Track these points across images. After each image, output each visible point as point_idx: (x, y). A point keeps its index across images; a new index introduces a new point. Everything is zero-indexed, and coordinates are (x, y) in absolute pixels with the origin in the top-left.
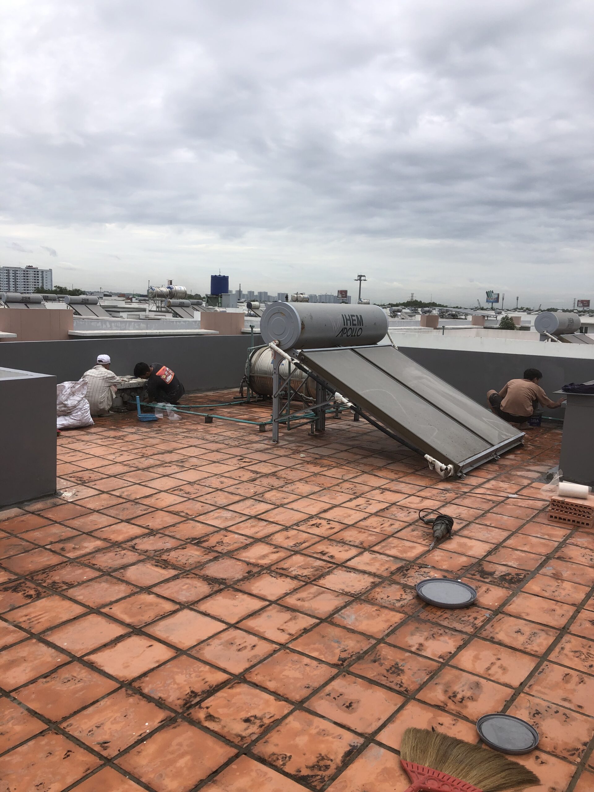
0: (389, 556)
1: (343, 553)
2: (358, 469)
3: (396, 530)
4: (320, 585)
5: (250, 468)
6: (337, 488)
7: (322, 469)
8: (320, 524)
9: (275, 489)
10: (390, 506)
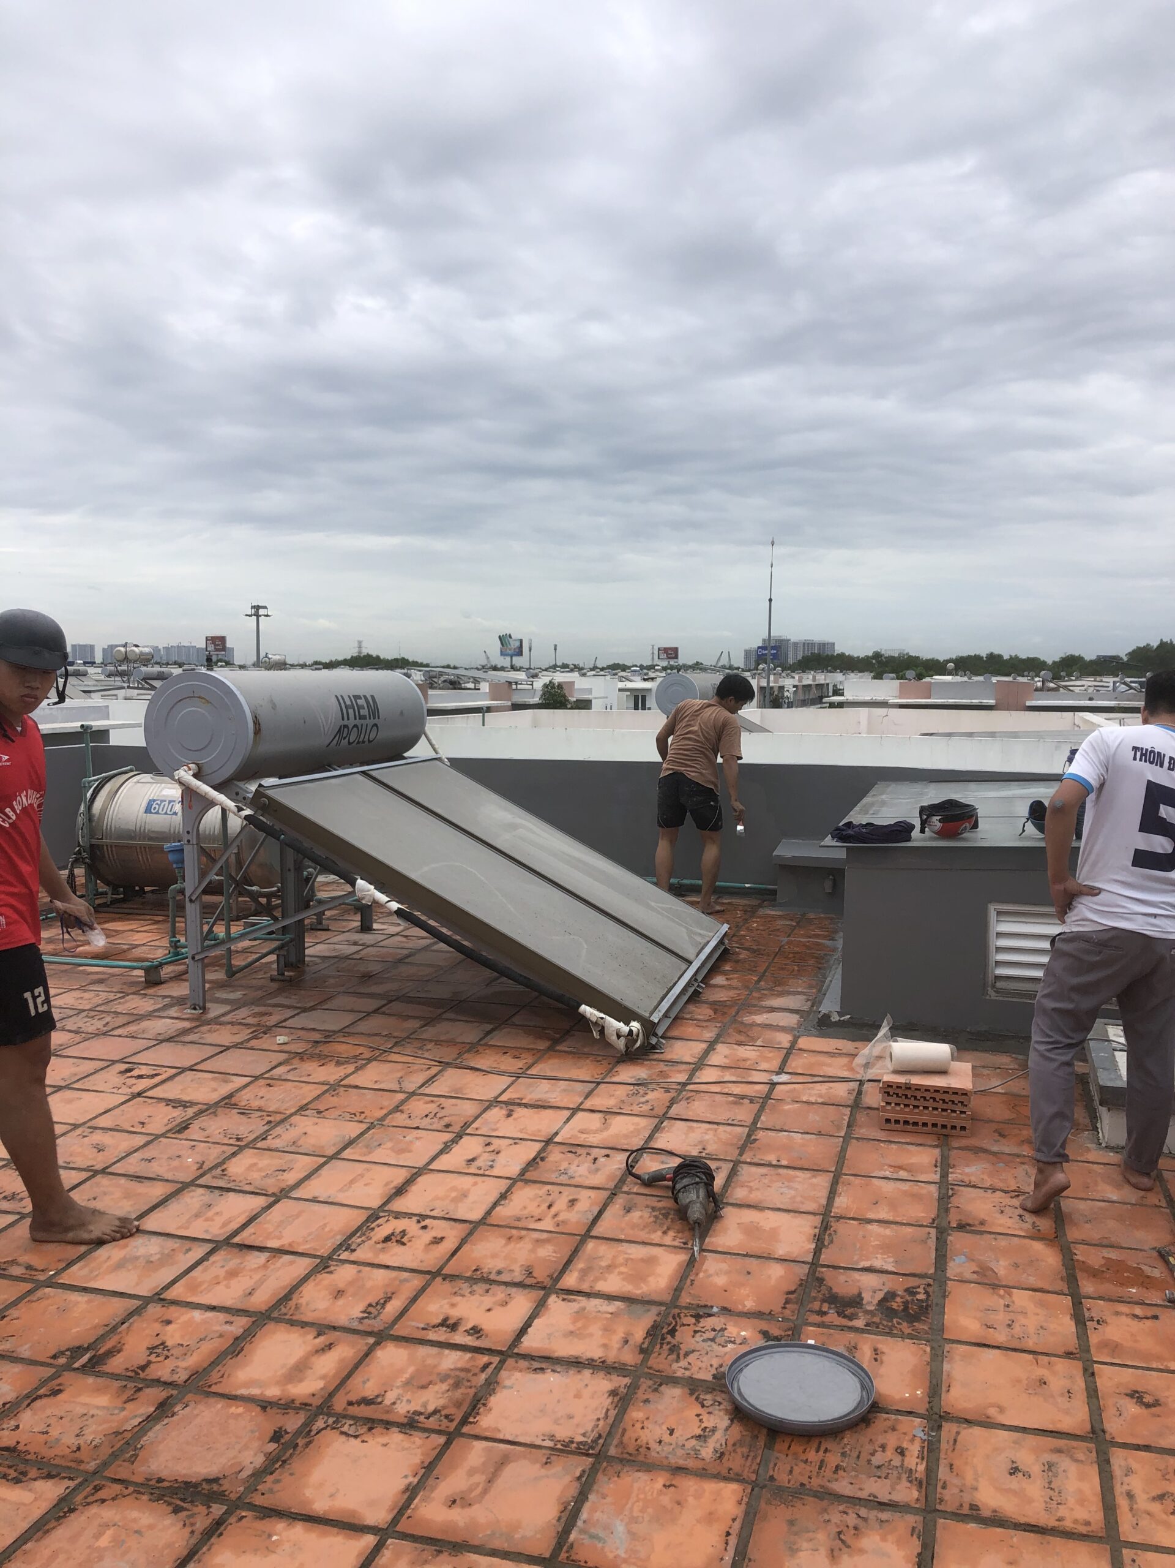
0: (610, 1298)
1: (498, 1311)
2: (426, 1055)
3: (591, 1218)
4: (488, 1434)
5: (156, 1092)
6: (400, 1119)
7: (342, 1071)
8: (404, 1233)
9: (247, 1146)
10: (543, 1150)
